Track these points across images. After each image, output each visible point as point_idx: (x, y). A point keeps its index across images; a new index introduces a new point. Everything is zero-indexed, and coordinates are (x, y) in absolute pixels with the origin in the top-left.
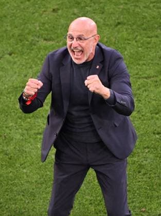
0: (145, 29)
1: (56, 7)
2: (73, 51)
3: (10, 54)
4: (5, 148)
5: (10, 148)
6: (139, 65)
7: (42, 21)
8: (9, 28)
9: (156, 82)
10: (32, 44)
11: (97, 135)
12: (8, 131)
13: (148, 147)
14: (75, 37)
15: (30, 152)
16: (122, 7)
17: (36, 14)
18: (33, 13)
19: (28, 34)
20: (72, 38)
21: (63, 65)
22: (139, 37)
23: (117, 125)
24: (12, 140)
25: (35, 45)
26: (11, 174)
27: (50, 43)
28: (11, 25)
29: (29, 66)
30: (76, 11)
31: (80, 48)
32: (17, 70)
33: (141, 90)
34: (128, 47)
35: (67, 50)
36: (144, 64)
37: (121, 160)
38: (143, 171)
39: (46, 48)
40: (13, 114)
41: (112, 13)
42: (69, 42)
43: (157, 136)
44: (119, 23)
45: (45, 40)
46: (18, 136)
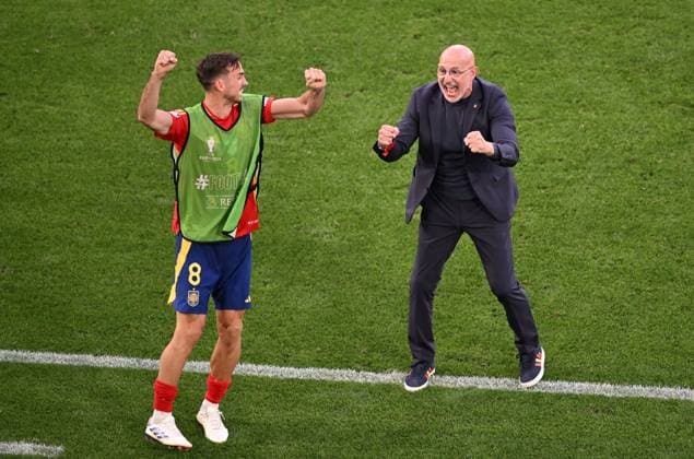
0: (528, 60)
1: (418, 32)
2: (445, 87)
3: (361, 91)
4: (355, 206)
5: (361, 206)
6: (520, 103)
7: (401, 49)
8: (360, 59)
9: (541, 124)
10: (389, 78)
11: (472, 191)
12: (358, 184)
13: (531, 205)
14: (448, 70)
15: (385, 211)
16: (498, 32)
17: (393, 41)
18: (390, 40)
19: (384, 65)
20: (444, 71)
21: (433, 103)
22: (520, 70)
23: (498, 178)
24: (364, 195)
25: (392, 79)
26: (362, 238)
27: (411, 76)
28: (363, 54)
29: (384, 104)
30: (442, 37)
31: (454, 84)
32: (370, 110)
33: (523, 135)
34: (507, 82)
35: (437, 84)
36: (527, 103)
37: (502, 222)
38: (525, 234)
39: (405, 83)
40: (365, 164)
41: (487, 40)
42: (440, 76)
43: (543, 191)
44: (495, 53)
45: (405, 72)
46: (371, 192)
